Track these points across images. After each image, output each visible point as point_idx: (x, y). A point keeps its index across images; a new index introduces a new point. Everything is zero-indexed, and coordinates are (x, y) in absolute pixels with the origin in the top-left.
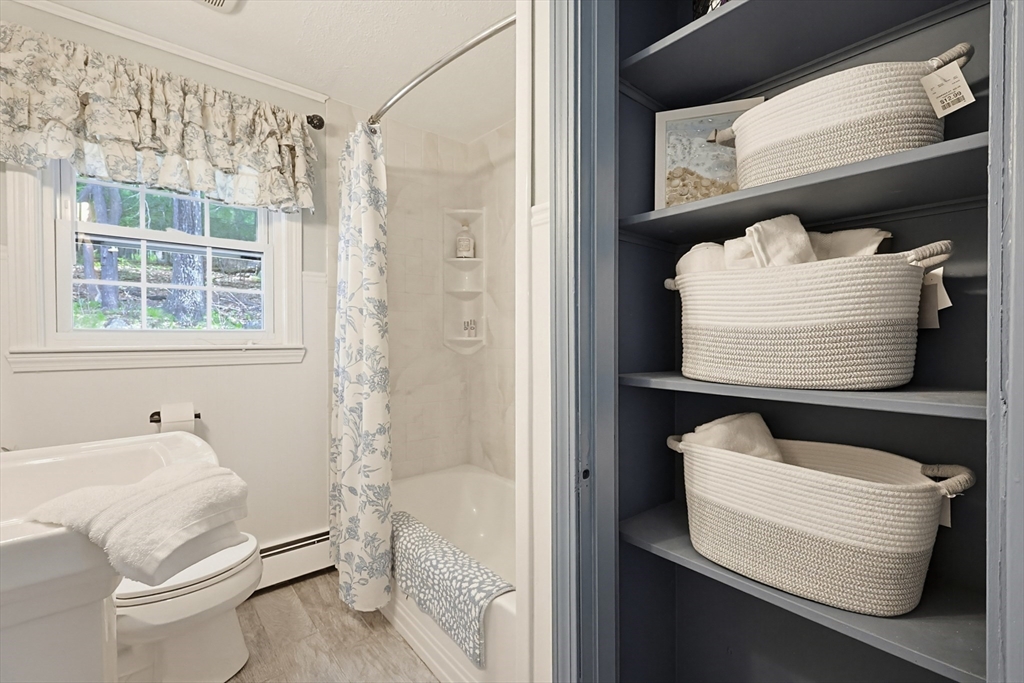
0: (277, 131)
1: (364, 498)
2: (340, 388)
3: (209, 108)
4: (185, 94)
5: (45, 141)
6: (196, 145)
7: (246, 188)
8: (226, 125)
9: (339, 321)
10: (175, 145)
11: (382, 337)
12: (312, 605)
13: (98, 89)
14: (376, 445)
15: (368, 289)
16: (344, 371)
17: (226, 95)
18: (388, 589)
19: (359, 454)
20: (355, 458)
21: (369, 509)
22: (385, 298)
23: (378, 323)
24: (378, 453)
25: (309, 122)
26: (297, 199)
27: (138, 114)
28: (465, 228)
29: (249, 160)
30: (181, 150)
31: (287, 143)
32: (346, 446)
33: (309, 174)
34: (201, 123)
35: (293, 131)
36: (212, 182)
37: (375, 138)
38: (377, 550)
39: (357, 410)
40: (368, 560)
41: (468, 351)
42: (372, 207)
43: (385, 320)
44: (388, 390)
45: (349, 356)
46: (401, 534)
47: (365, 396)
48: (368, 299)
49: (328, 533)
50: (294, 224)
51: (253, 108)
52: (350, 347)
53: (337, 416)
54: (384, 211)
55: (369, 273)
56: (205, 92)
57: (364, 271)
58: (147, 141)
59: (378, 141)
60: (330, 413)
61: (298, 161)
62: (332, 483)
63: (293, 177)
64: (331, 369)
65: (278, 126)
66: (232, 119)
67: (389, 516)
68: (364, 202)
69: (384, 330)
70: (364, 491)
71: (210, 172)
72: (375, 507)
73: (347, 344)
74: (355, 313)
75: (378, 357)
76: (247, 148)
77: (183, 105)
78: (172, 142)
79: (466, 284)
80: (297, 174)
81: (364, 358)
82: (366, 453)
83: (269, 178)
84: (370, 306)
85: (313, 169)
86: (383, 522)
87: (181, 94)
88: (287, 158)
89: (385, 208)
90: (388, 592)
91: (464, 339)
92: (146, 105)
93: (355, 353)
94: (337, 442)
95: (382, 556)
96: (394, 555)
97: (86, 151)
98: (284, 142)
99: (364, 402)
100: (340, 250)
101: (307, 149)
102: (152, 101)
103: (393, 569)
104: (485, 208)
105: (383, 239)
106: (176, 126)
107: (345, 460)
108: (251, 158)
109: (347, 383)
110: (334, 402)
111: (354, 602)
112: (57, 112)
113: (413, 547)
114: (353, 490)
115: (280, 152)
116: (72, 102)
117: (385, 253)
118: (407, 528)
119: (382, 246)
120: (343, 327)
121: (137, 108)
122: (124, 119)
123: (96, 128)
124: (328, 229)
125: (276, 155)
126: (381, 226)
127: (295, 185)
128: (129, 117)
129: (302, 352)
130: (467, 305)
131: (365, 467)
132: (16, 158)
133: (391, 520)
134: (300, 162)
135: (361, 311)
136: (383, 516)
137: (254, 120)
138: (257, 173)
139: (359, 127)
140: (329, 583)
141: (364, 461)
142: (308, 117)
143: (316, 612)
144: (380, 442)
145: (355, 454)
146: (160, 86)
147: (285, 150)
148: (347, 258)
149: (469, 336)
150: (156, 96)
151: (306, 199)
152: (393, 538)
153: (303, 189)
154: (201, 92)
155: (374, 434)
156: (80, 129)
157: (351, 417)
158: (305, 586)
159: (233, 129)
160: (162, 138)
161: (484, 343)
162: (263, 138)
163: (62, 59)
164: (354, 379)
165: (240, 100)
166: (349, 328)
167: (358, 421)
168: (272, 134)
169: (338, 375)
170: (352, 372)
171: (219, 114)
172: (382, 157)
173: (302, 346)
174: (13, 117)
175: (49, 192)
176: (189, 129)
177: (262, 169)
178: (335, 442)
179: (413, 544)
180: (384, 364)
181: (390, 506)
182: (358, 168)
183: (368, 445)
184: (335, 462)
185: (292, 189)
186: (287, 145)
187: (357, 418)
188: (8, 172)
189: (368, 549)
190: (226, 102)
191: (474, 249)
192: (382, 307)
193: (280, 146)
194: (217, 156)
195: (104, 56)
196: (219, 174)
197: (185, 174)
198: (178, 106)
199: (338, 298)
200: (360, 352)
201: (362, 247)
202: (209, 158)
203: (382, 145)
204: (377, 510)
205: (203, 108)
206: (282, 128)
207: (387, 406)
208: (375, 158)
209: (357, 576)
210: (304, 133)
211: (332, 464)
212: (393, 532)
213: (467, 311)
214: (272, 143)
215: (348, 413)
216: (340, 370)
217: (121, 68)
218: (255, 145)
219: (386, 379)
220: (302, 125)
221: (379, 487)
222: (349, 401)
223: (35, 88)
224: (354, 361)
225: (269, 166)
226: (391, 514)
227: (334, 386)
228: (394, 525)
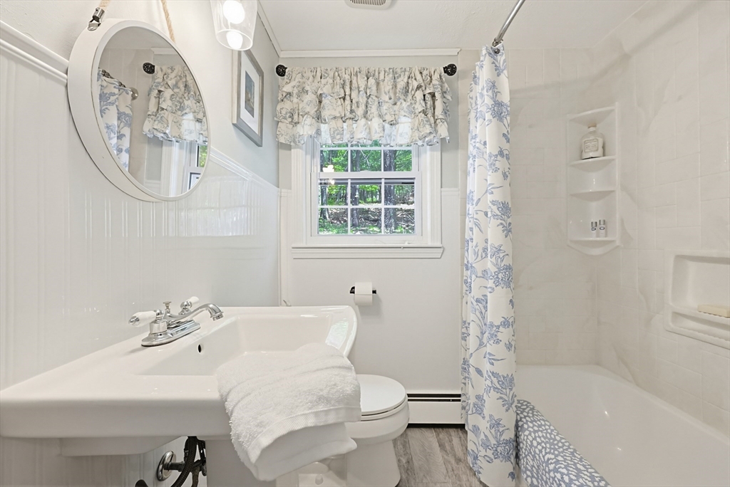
0: (423, 84)
1: (488, 382)
2: (469, 280)
3: (381, 83)
4: (368, 79)
5: (303, 127)
6: (373, 109)
7: (402, 134)
8: (391, 91)
9: (469, 224)
10: (362, 112)
11: (506, 237)
12: (448, 454)
13: (326, 90)
14: (500, 336)
15: (492, 193)
16: (472, 267)
17: (391, 70)
18: (512, 475)
19: (485, 340)
20: (481, 344)
21: (493, 393)
22: (508, 200)
23: (501, 224)
24: (502, 344)
25: (445, 72)
26: (436, 131)
27: (344, 99)
28: (592, 129)
29: (404, 112)
30: (365, 115)
31: (430, 91)
32: (473, 330)
33: (445, 112)
34: (376, 94)
35: (434, 82)
36: (382, 132)
37: (499, 57)
38: (501, 435)
39: (483, 301)
40: (493, 442)
41: (597, 251)
42: (496, 119)
43: (509, 220)
44: (512, 285)
45: (476, 254)
46: (526, 426)
47: (490, 290)
48: (493, 203)
49: (459, 396)
50: (435, 153)
51: (407, 74)
52: (476, 246)
53: (467, 303)
54: (507, 120)
55: (493, 178)
56: (379, 73)
57: (489, 178)
58: (348, 115)
59: (501, 58)
60: (462, 299)
61: (437, 103)
62: (463, 357)
63: (434, 116)
64: (462, 264)
65: (423, 80)
66: (395, 86)
67: (513, 406)
68: (488, 116)
69: (508, 230)
70: (489, 376)
71: (381, 125)
72: (499, 395)
73: (474, 243)
74: (481, 216)
75: (501, 255)
76: (404, 103)
77: (366, 85)
78: (360, 112)
79: (594, 182)
80: (436, 113)
81: (489, 256)
82: (491, 342)
83: (417, 120)
84: (495, 208)
85: (448, 108)
86: (507, 411)
87: (366, 78)
88: (429, 102)
89: (508, 118)
90: (513, 478)
91: (591, 239)
92: (348, 93)
93: (481, 251)
94: (467, 325)
95: (507, 442)
96: (518, 444)
97: (322, 130)
98: (428, 91)
99: (489, 294)
100: (469, 166)
101: (444, 93)
102: (351, 88)
103: (517, 457)
104: (617, 103)
105: (506, 146)
106: (363, 100)
107: (472, 342)
108: (406, 110)
109: (473, 277)
110: (464, 291)
111: (480, 473)
112: (308, 109)
113: (540, 447)
114: (479, 372)
115: (424, 100)
116: (314, 102)
117: (508, 159)
118: (531, 422)
119: (505, 152)
120: (471, 229)
121: (343, 95)
122: (338, 104)
123: (326, 114)
124: (460, 152)
125: (422, 102)
126: (504, 135)
127: (435, 122)
128: (340, 102)
129: (441, 250)
130: (594, 205)
131: (490, 354)
132: (294, 141)
133: (515, 409)
134: (439, 104)
135: (486, 214)
136: (508, 405)
137: (408, 83)
138: (410, 120)
139: (484, 52)
140: (460, 438)
141: (489, 349)
142: (444, 68)
143: (449, 462)
144: (504, 335)
145: (481, 340)
146: (355, 78)
147: (428, 97)
148: (474, 171)
149: (598, 236)
150: (353, 85)
151: (443, 130)
152: (517, 426)
153: (441, 123)
154: (377, 74)
155: (498, 327)
156: (319, 117)
157: (477, 307)
158: (443, 434)
159: (395, 93)
160: (355, 110)
161: (618, 243)
162: (413, 92)
163: (311, 78)
164: (480, 274)
165: (399, 71)
166: (476, 230)
167: (484, 311)
168: (419, 87)
169: (467, 269)
170: (479, 267)
171: (387, 86)
172: (505, 72)
173: (440, 245)
174: (293, 119)
175: (309, 157)
176: (369, 100)
177: (413, 115)
178: (465, 324)
179: (539, 444)
180: (508, 261)
181: (515, 396)
182: (483, 89)
183: (492, 336)
184: (465, 340)
185: (433, 125)
186: (429, 93)
187: (482, 308)
188: (292, 150)
189: (493, 431)
190: (391, 75)
191: (603, 147)
192: (505, 209)
193: (424, 95)
194: (386, 114)
195: (329, 70)
196: (387, 126)
197: (368, 130)
198: (363, 86)
199: (468, 206)
200: (485, 250)
201: (486, 157)
202: (380, 116)
203: (504, 61)
204: (501, 398)
205: (378, 84)
206: (426, 82)
207: (511, 301)
208: (499, 75)
209: (483, 453)
210: (442, 82)
211: (463, 342)
212: (517, 421)
213: (595, 211)
214: (419, 95)
215: (475, 303)
216: (469, 265)
217: (336, 74)
218: (409, 100)
219: (508, 276)
220: (440, 76)
221: (504, 377)
222: (476, 293)
223: (301, 100)
224: (480, 258)
225: (417, 112)
226: (515, 404)
227: (465, 278)
228: (518, 414)
